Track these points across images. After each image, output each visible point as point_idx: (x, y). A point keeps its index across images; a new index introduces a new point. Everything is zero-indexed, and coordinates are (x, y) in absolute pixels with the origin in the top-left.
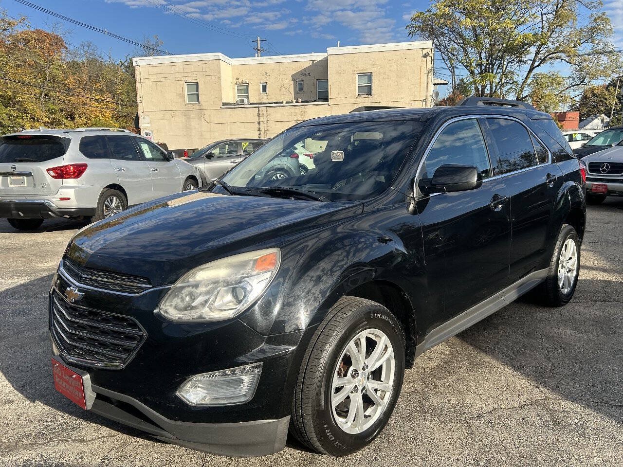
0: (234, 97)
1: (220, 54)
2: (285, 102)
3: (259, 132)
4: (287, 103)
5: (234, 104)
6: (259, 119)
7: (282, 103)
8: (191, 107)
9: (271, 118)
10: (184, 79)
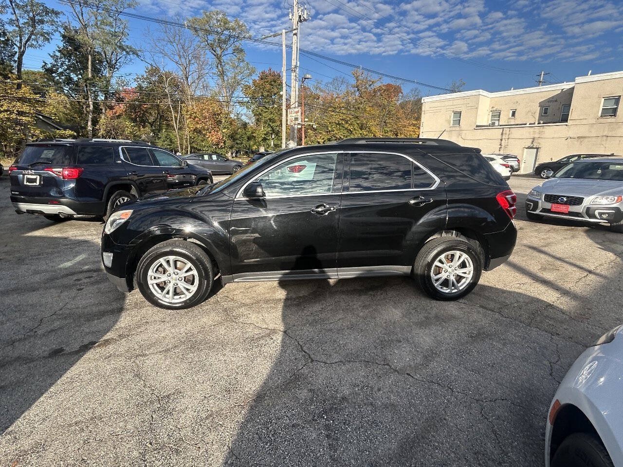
0: (488, 120)
1: (481, 90)
2: (528, 124)
3: (500, 146)
4: (530, 124)
5: (487, 126)
6: (502, 137)
7: (525, 124)
8: (454, 129)
9: (511, 136)
10: (452, 110)
